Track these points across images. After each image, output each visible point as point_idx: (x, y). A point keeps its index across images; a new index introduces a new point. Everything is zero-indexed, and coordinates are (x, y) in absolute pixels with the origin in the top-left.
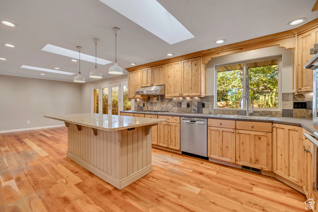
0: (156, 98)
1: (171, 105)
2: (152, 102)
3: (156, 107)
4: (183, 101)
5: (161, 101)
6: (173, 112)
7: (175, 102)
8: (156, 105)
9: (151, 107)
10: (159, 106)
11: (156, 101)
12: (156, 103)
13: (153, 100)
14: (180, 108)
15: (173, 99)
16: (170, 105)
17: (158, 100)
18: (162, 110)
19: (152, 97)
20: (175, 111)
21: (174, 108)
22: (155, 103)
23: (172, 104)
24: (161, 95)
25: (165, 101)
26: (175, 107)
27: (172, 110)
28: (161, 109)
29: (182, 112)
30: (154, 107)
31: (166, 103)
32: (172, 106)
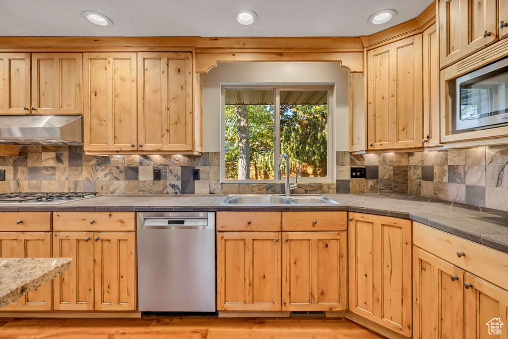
0: (53, 154)
1: (106, 176)
2: (37, 164)
3: (53, 182)
4: (141, 163)
5: (70, 162)
6: (112, 193)
7: (120, 165)
8: (54, 174)
9: (34, 182)
10: (63, 178)
11: (52, 163)
12: (53, 168)
13: (40, 159)
14: (133, 183)
15: (112, 160)
16: (100, 174)
17: (58, 159)
18: (75, 188)
19: (36, 152)
20: (117, 192)
21: (116, 182)
22: (47, 168)
23: (107, 172)
24: (70, 147)
25: (84, 163)
26: (117, 179)
27: (108, 187)
28: (72, 187)
29: (140, 193)
30: (45, 182)
31: (90, 169)
32: (109, 177)
